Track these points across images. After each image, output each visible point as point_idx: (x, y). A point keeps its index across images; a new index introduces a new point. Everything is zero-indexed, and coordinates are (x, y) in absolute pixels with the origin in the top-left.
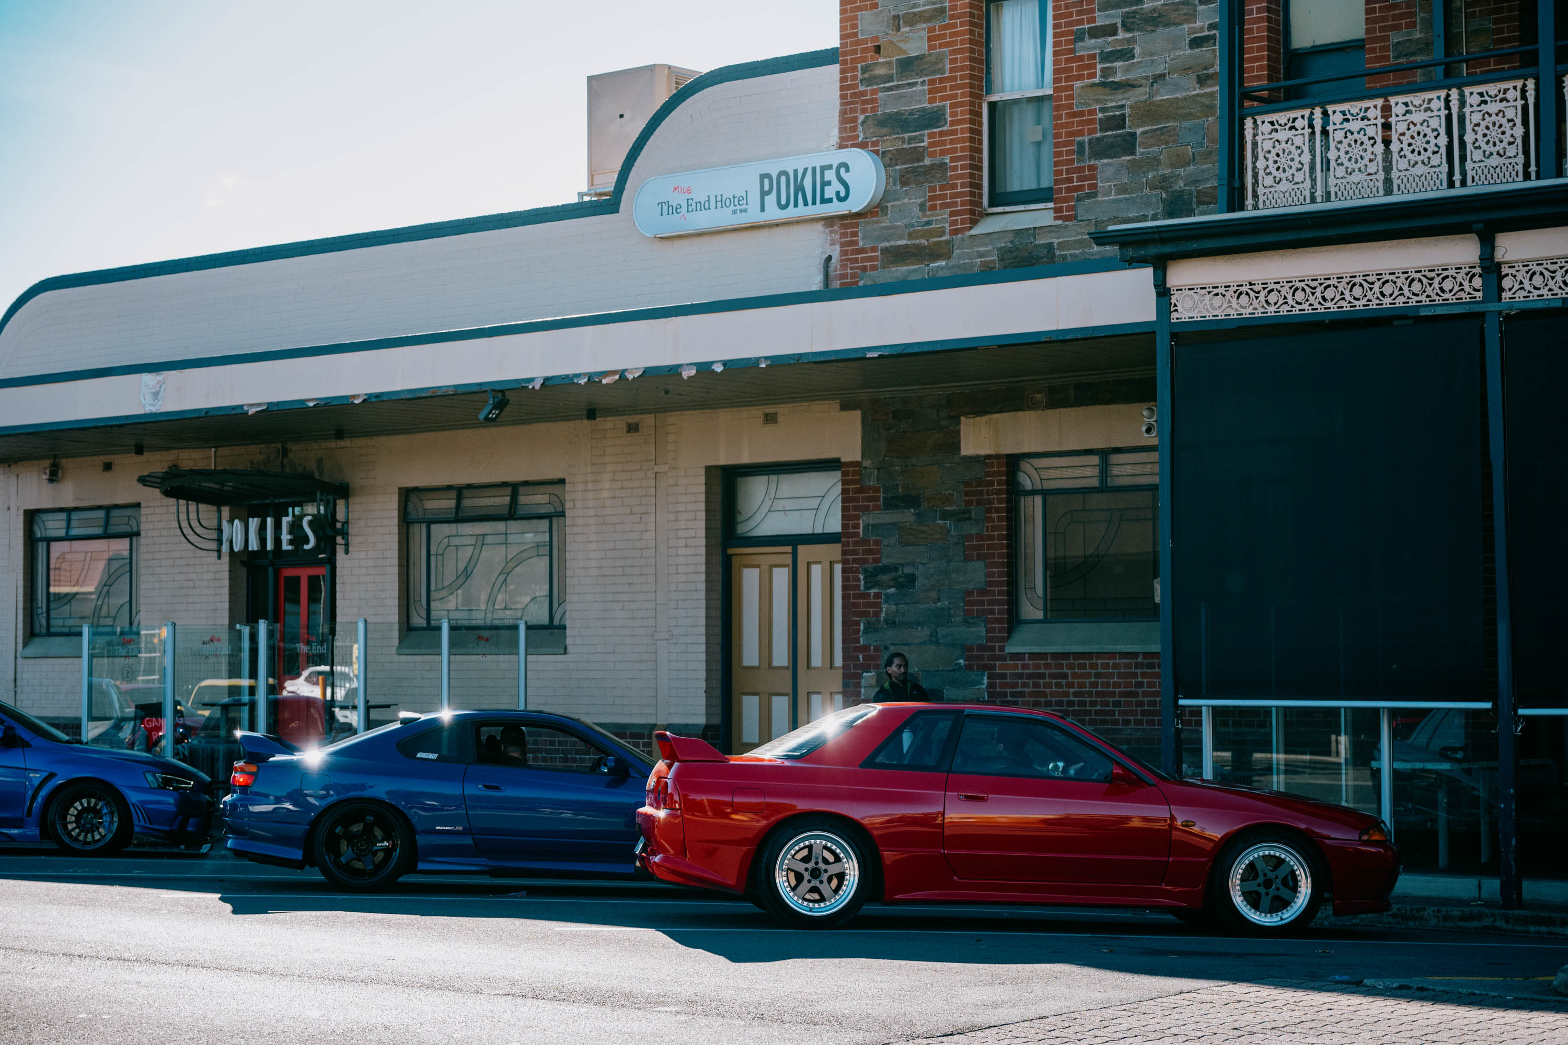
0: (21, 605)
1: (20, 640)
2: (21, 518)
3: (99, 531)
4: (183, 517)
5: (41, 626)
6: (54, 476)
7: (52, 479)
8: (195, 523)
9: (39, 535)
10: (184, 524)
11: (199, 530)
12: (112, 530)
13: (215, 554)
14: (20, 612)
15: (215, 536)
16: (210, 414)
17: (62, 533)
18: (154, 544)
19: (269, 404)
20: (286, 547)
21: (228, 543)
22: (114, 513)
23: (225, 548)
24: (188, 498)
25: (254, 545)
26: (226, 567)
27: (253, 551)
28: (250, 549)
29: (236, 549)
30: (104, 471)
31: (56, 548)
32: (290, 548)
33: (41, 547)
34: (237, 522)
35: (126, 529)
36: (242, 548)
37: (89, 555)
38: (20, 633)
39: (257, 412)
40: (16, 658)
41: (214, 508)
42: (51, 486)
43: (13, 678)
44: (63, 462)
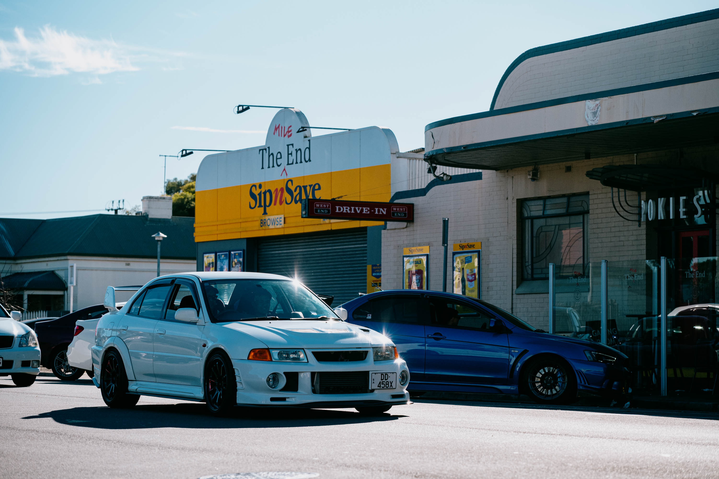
0: (515, 260)
1: (515, 283)
2: (515, 205)
3: (563, 211)
4: (616, 200)
5: (528, 273)
6: (535, 178)
7: (533, 179)
8: (624, 204)
9: (526, 215)
10: (617, 204)
11: (627, 208)
12: (571, 210)
13: (637, 223)
14: (515, 265)
15: (637, 212)
16: (629, 124)
17: (541, 213)
18: (598, 218)
19: (667, 115)
20: (682, 216)
21: (645, 215)
22: (573, 199)
23: (643, 219)
24: (619, 187)
25: (661, 216)
26: (644, 232)
27: (661, 220)
28: (659, 218)
29: (650, 219)
30: (566, 172)
31: (538, 223)
32: (685, 217)
33: (528, 223)
34: (650, 201)
35: (580, 209)
36: (654, 218)
37: (557, 227)
38: (515, 278)
39: (660, 121)
40: (512, 294)
41: (636, 193)
42: (533, 183)
43: (511, 307)
44: (541, 167)
